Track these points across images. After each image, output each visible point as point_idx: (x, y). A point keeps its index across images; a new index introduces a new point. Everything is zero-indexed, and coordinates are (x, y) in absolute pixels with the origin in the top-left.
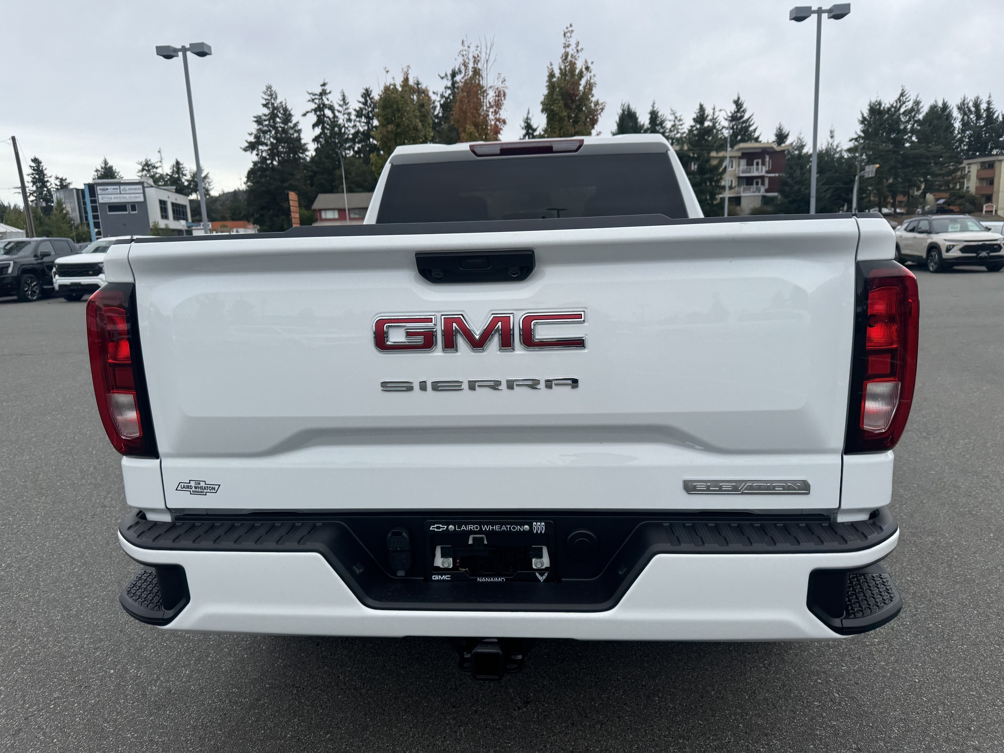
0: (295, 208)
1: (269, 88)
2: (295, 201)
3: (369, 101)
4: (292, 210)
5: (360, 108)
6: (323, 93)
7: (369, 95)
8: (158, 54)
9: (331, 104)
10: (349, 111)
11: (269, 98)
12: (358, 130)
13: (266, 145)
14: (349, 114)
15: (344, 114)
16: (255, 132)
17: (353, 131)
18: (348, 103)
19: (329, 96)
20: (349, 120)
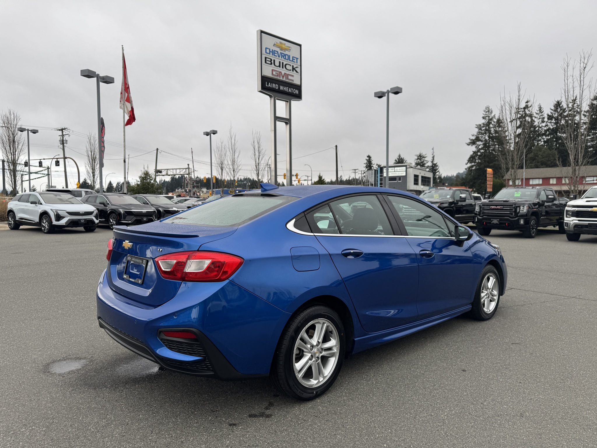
0: (490, 178)
1: (488, 108)
2: (491, 174)
3: (559, 110)
4: (487, 180)
5: (551, 113)
6: (526, 107)
7: (560, 105)
8: (375, 96)
9: (531, 113)
10: (544, 116)
11: (488, 113)
12: (549, 127)
13: (482, 141)
14: (544, 118)
15: (539, 118)
16: (476, 134)
17: (546, 128)
18: (543, 112)
19: (530, 109)
20: (543, 122)
